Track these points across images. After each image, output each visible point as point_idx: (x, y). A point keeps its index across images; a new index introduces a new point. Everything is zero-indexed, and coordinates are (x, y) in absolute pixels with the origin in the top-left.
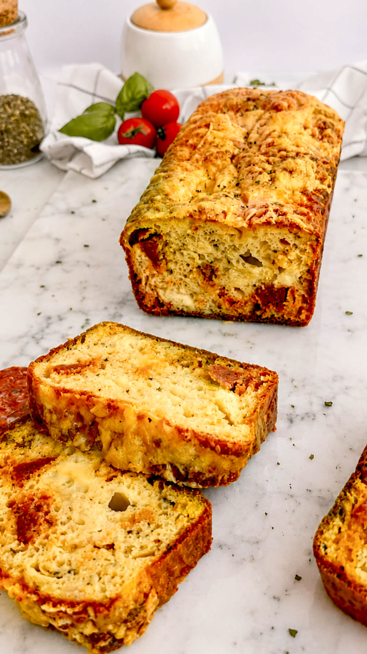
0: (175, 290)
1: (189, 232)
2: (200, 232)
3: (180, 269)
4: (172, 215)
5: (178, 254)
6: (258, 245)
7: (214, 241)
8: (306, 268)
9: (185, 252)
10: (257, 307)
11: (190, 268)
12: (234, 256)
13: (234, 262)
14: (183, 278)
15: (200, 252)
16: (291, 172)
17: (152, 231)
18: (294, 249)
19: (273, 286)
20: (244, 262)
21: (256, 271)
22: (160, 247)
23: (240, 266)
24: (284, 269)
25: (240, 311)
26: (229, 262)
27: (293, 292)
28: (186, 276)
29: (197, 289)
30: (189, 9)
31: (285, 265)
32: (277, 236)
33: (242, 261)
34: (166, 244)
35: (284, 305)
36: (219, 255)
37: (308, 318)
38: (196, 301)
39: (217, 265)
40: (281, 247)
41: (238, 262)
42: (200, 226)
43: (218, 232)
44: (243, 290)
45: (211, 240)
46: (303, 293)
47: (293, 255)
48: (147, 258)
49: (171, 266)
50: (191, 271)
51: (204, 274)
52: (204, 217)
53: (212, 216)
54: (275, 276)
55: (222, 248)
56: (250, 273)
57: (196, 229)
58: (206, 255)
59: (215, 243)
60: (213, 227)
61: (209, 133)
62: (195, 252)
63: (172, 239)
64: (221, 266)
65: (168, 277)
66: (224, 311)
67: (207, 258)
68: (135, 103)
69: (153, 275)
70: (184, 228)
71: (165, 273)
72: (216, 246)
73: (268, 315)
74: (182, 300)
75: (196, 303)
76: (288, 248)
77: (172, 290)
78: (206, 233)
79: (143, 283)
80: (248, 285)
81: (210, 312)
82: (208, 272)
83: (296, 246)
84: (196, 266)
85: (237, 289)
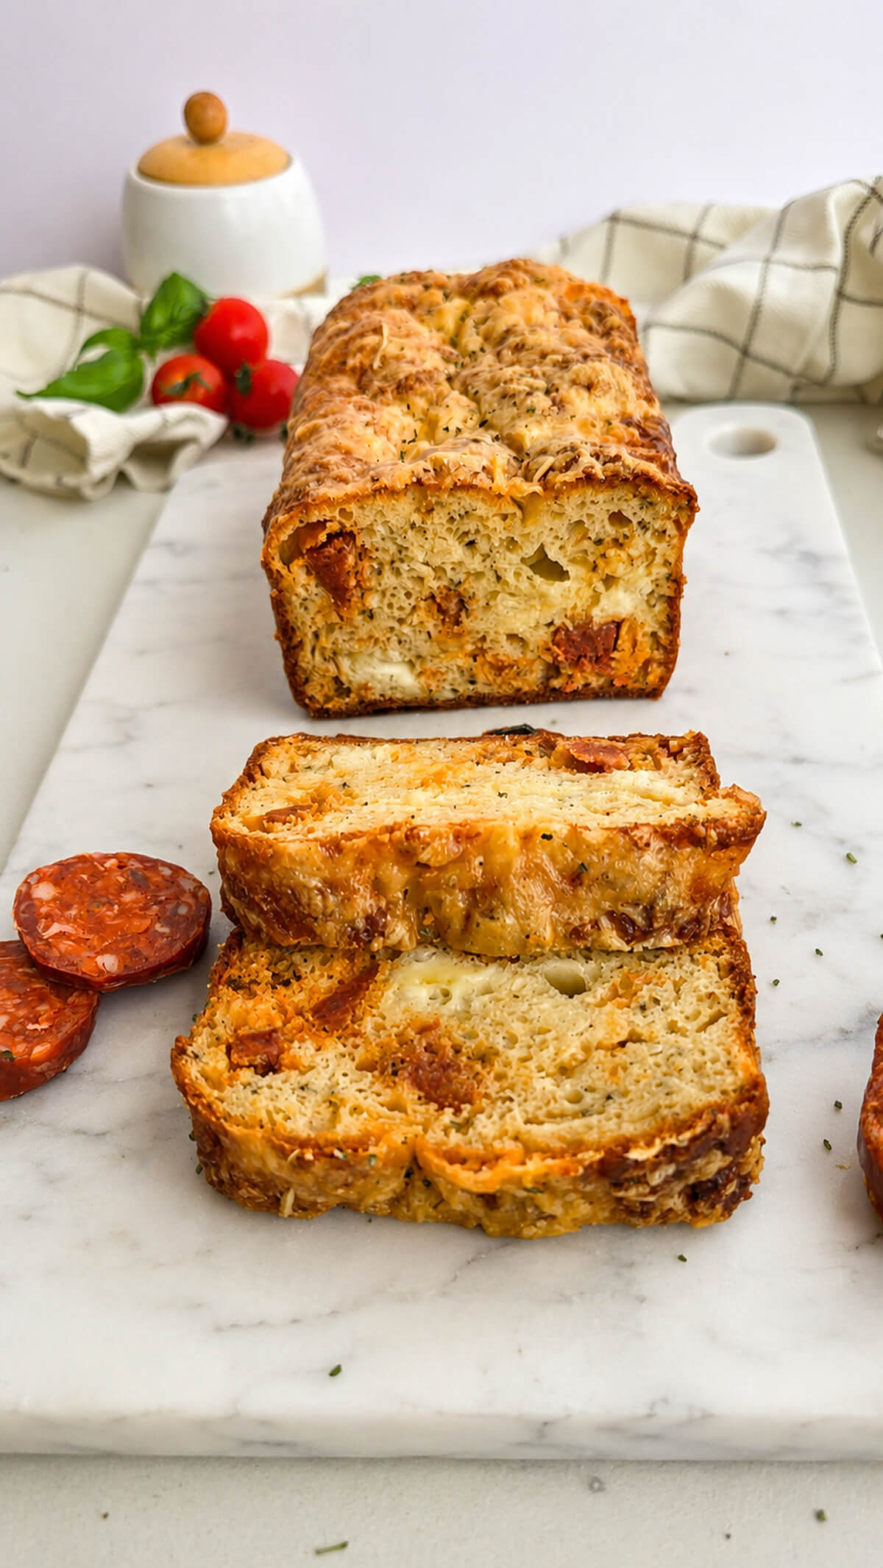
0: (378, 653)
1: (416, 518)
2: (439, 518)
3: (390, 606)
4: (377, 485)
5: (387, 572)
6: (563, 532)
7: (467, 533)
8: (665, 571)
9: (404, 567)
10: (553, 669)
11: (412, 601)
12: (509, 563)
13: (510, 577)
14: (396, 625)
15: (437, 561)
16: (589, 387)
17: (333, 527)
18: (640, 531)
19: (590, 620)
20: (531, 573)
21: (555, 590)
22: (351, 560)
23: (524, 585)
24: (618, 578)
25: (516, 684)
26: (499, 578)
27: (632, 629)
28: (401, 621)
29: (425, 648)
30: (251, 140)
31: (620, 569)
32: (605, 507)
33: (527, 571)
34: (363, 554)
35: (613, 659)
36: (475, 564)
37: (664, 680)
38: (421, 674)
39: (471, 587)
40: (611, 531)
41: (517, 574)
42: (439, 503)
43: (479, 512)
44: (527, 636)
45: (460, 532)
46: (655, 627)
47: (639, 544)
48: (320, 590)
49: (373, 601)
50: (414, 608)
51: (441, 610)
52: (448, 482)
53: (463, 476)
54: (596, 599)
55: (483, 546)
56: (543, 596)
57: (430, 511)
58: (448, 568)
59: (471, 538)
60: (467, 500)
61: (385, 343)
62: (427, 564)
63: (377, 539)
64: (480, 588)
65: (364, 628)
66: (481, 688)
67: (450, 574)
68: (178, 328)
69: (331, 628)
70: (403, 510)
71: (358, 619)
72: (471, 544)
73: (578, 683)
74: (392, 676)
75: (423, 679)
76: (626, 531)
77: (371, 655)
78: (452, 518)
79: (308, 647)
80: (537, 627)
81: (450, 695)
82: (452, 606)
83: (643, 526)
84: (426, 593)
85: (512, 637)
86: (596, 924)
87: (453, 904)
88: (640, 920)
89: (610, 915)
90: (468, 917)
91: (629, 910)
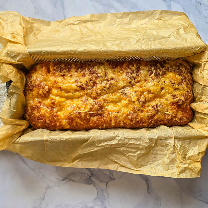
86: (151, 77)
87: (151, 96)
88: (150, 72)
89: (150, 76)
90: (152, 94)
91: (149, 73)
